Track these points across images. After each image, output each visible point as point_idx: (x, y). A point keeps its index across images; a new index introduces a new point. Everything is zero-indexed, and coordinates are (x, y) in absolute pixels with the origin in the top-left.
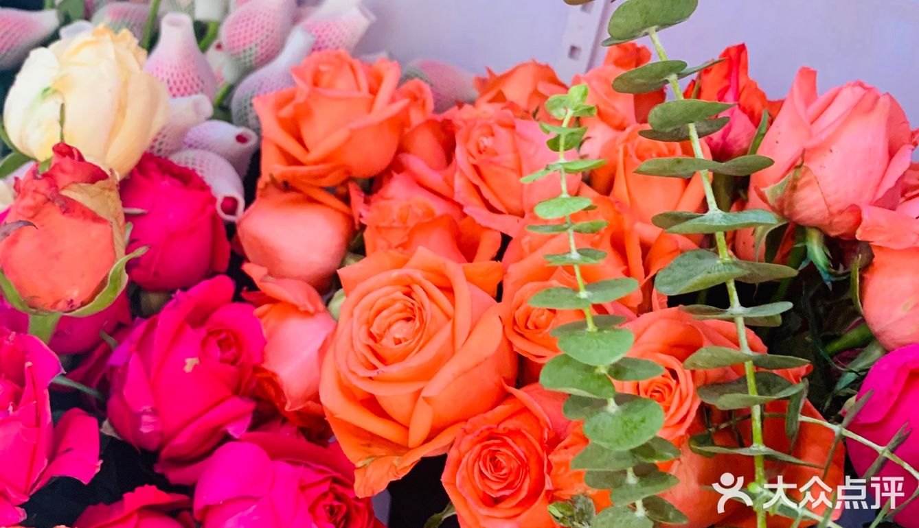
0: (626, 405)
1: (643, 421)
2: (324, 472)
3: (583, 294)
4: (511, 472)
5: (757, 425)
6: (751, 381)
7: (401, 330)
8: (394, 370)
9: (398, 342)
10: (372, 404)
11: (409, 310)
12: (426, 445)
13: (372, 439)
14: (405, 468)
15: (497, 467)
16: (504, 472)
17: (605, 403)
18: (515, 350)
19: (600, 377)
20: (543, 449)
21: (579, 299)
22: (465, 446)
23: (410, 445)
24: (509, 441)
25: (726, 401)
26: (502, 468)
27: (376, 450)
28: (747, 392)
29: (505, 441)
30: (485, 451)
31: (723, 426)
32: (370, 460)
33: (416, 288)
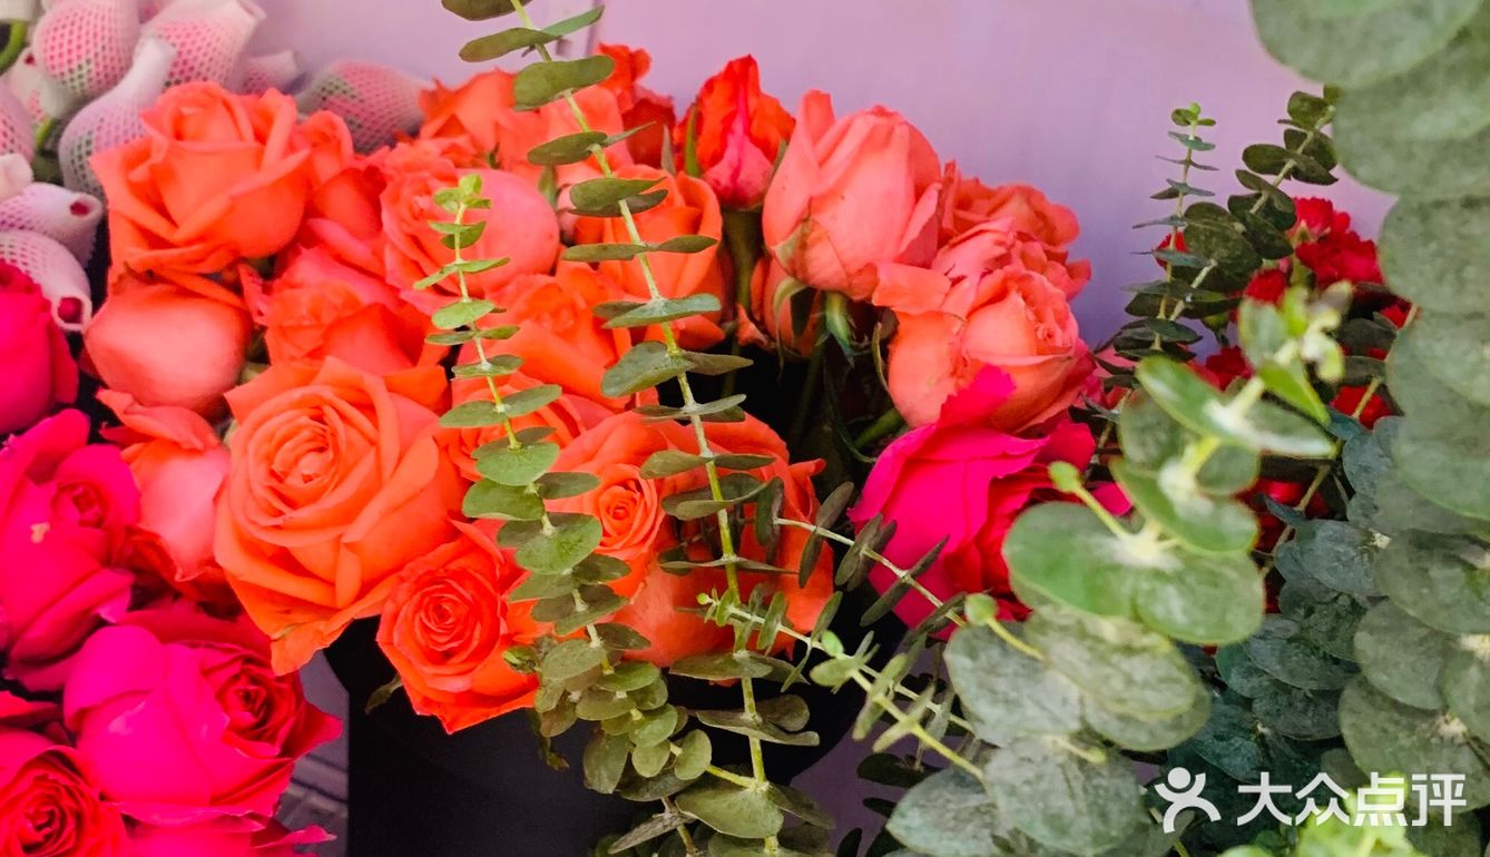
0: (564, 526)
1: (580, 541)
2: (232, 651)
3: (500, 408)
4: (458, 621)
5: (725, 534)
6: (715, 485)
7: (310, 464)
8: (304, 514)
9: (308, 479)
10: (285, 561)
11: (320, 438)
12: (358, 603)
13: (292, 604)
14: (333, 633)
15: (442, 616)
16: (450, 621)
17: (540, 525)
18: (463, 475)
19: (530, 497)
20: (494, 587)
21: (496, 413)
22: (402, 596)
23: (339, 604)
24: (455, 584)
25: (687, 510)
26: (449, 616)
27: (297, 617)
28: (711, 498)
29: (449, 584)
30: (427, 600)
31: (696, 539)
32: (289, 629)
33: (328, 411)
